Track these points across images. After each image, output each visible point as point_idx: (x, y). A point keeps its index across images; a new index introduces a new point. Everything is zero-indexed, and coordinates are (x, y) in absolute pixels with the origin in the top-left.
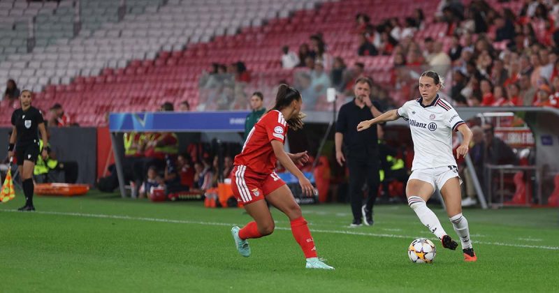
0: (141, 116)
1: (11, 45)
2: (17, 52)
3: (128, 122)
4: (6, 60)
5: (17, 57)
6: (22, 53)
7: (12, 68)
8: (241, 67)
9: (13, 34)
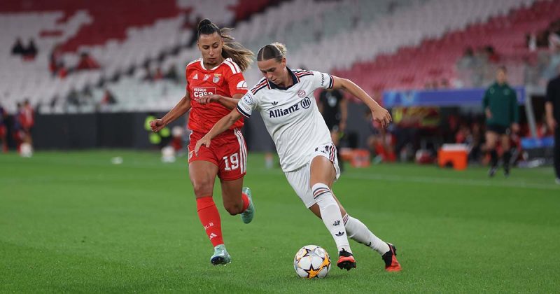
0: (408, 93)
3: (398, 98)
8: (490, 50)
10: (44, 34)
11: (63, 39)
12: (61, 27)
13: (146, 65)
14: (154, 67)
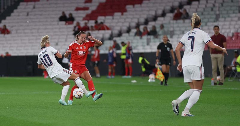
1: (231, 10)
2: (234, 13)
4: (229, 17)
5: (234, 15)
6: (236, 13)
7: (232, 20)
9: (232, 4)
10: (78, 9)
11: (89, 12)
12: (88, 5)
13: (138, 26)
14: (142, 28)
